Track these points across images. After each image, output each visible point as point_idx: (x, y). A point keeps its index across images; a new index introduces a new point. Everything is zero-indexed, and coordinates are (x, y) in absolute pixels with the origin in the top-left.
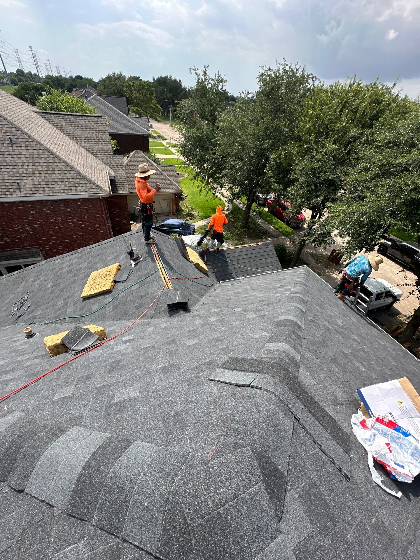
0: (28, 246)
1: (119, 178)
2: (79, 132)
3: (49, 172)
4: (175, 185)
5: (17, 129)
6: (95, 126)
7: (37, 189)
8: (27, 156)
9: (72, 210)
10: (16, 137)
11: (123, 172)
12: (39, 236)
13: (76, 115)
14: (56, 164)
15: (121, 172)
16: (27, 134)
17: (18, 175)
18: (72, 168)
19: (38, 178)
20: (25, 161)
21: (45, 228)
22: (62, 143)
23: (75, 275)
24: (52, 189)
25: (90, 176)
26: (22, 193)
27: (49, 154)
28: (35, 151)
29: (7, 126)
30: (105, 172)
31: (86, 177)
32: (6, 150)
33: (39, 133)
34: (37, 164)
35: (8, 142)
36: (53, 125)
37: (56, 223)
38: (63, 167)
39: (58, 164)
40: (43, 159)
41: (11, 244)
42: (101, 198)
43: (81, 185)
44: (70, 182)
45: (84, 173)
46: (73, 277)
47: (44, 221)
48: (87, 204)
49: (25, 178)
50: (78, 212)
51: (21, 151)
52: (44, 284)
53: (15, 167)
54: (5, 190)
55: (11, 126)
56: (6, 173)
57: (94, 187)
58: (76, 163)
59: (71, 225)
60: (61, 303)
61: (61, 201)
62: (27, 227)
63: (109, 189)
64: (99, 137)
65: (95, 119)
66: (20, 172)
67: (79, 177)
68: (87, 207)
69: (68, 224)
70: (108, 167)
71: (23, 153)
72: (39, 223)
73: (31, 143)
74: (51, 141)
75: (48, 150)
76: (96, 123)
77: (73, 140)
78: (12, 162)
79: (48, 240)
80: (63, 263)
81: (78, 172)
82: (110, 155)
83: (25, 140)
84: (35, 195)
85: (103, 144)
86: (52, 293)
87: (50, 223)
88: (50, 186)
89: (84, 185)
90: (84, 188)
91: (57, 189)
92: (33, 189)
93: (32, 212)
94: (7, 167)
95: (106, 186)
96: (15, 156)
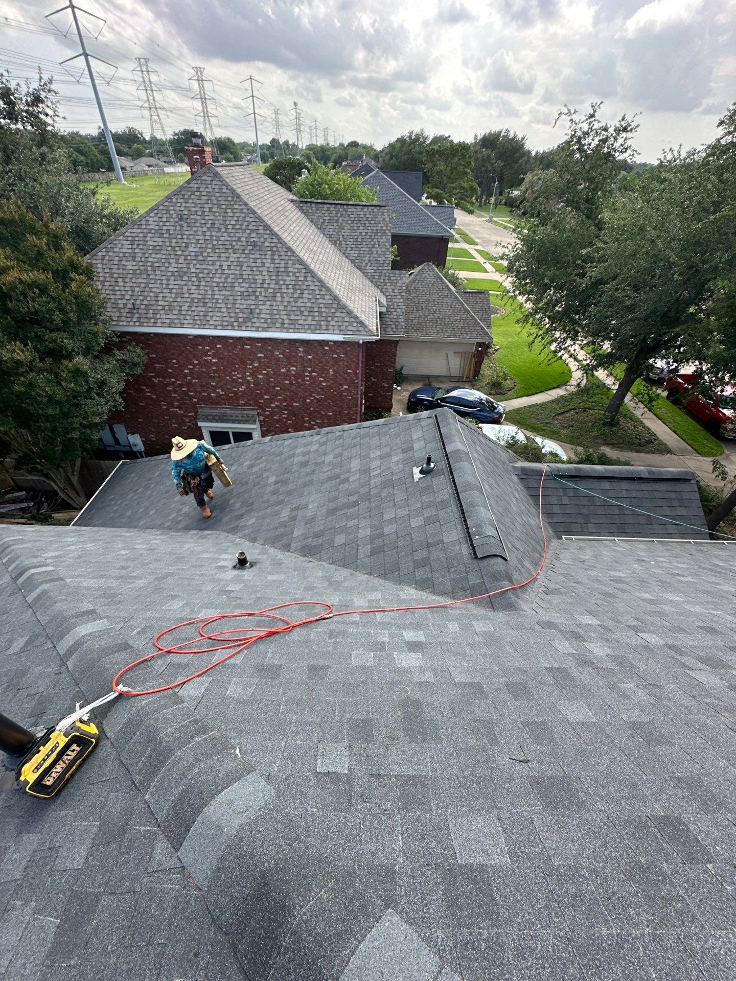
0: (244, 405)
1: (393, 310)
2: (346, 232)
3: (296, 295)
4: (482, 328)
5: (267, 227)
6: (372, 222)
7: (274, 321)
8: (271, 269)
9: (313, 358)
10: (262, 240)
11: (401, 300)
12: (261, 392)
13: (348, 205)
14: (306, 283)
15: (398, 301)
16: (277, 235)
17: (253, 298)
18: (328, 290)
19: (279, 303)
20: (267, 277)
21: (271, 382)
22: (320, 250)
23: (313, 472)
24: (294, 322)
25: (352, 305)
26: (254, 325)
27: (300, 266)
28: (283, 262)
29: (253, 224)
30: (374, 299)
31: (346, 307)
32: (245, 260)
33: (293, 234)
34: (281, 282)
35: (250, 248)
36: (311, 221)
37: (288, 375)
38: (317, 288)
39: (310, 283)
40: (291, 274)
41: (223, 399)
42: (361, 342)
43: (336, 319)
44: (320, 313)
45: (344, 300)
46: (308, 474)
47: (273, 370)
48: (338, 351)
49: (261, 303)
50: (321, 362)
51: (264, 261)
52: (265, 475)
53: (253, 285)
54: (233, 320)
55: (259, 224)
56: (239, 293)
57: (355, 324)
58: (335, 283)
59: (308, 381)
60: (285, 514)
61: (302, 342)
62: (249, 376)
63: (377, 329)
64: (375, 240)
65: (375, 210)
66: (257, 294)
67: (335, 306)
68: (336, 356)
69: (304, 380)
70: (379, 291)
71: (267, 265)
72: (266, 372)
73: (280, 249)
74: (306, 247)
75: (300, 261)
76: (376, 217)
77: (335, 244)
78: (251, 277)
79: (271, 400)
80: (296, 447)
81: (336, 298)
82: (385, 271)
83: (272, 245)
84: (270, 329)
85: (379, 253)
86: (274, 493)
87: (280, 375)
88: (293, 317)
89: (341, 319)
90: (340, 324)
91: (301, 322)
92: (269, 321)
93: (259, 355)
94: (243, 285)
95: (372, 322)
96: (255, 269)
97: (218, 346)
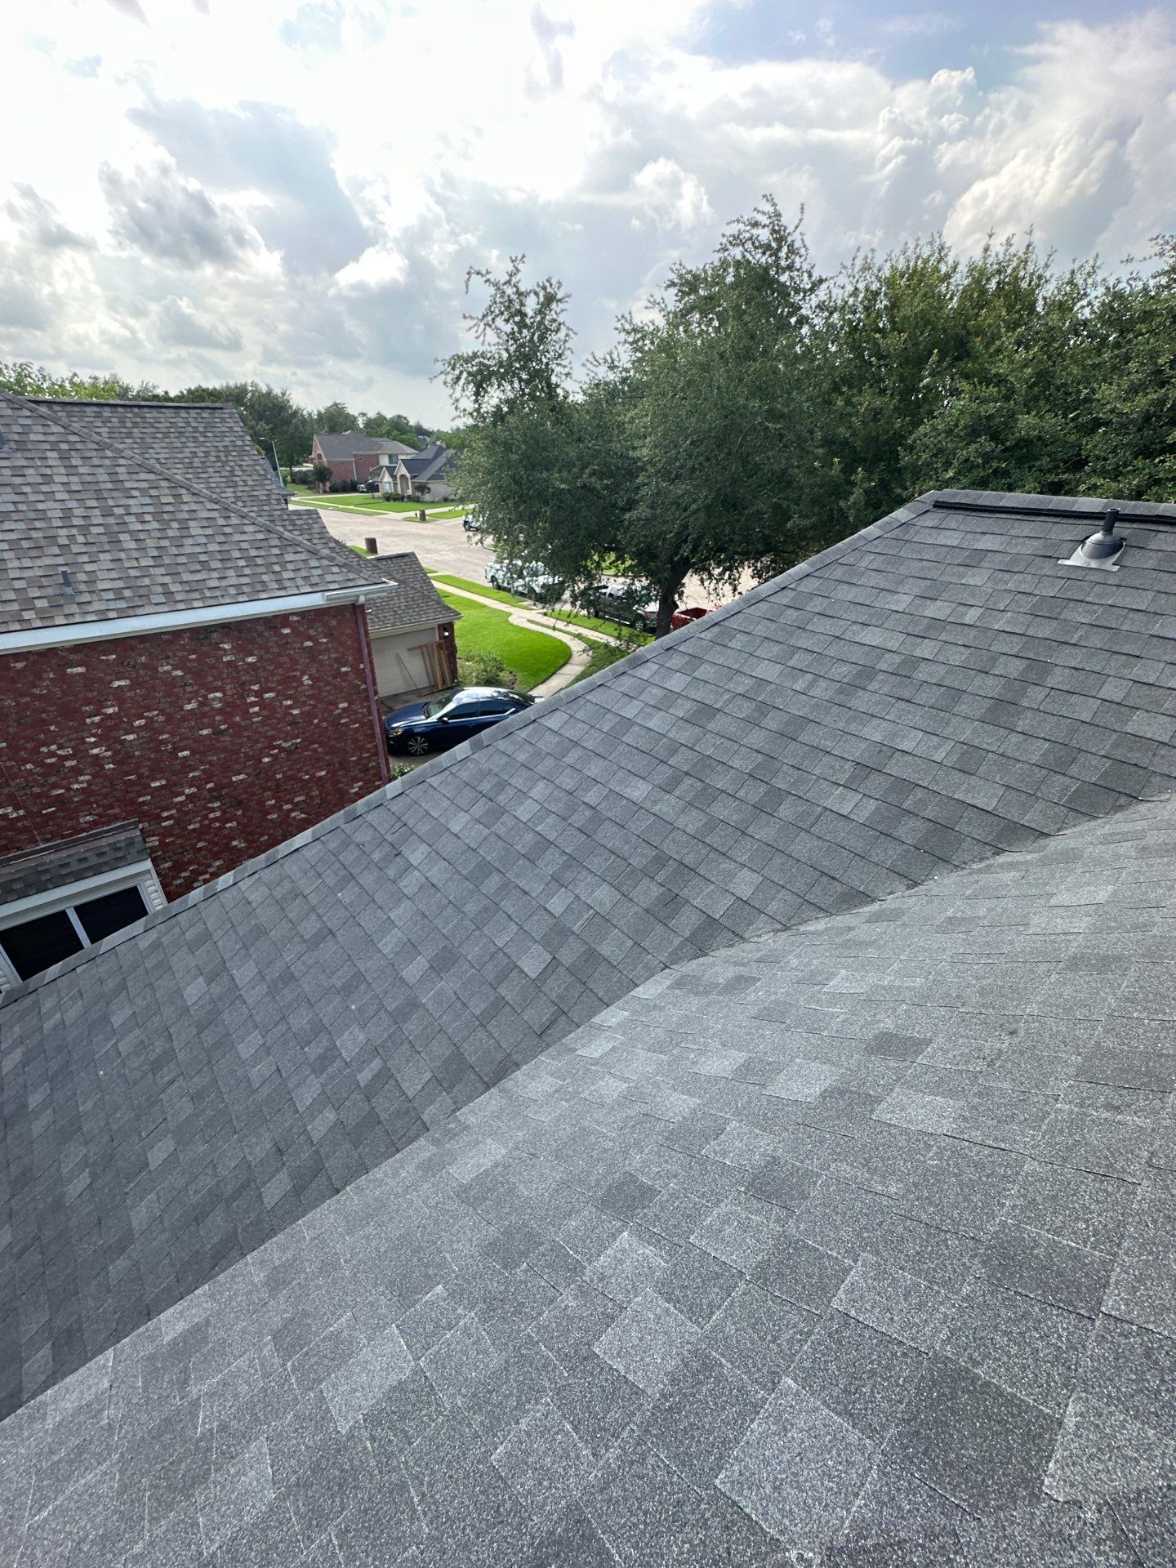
0: (94, 824)
3: (170, 533)
6: (209, 434)
8: (75, 487)
9: (260, 659)
10: (17, 429)
13: (140, 407)
14: (185, 508)
18: (243, 515)
21: (162, 742)
24: (195, 586)
26: (88, 608)
28: (100, 470)
31: (300, 542)
38: (215, 514)
39: (194, 507)
40: (135, 493)
41: (26, 830)
42: (361, 601)
43: (290, 566)
47: (162, 712)
48: (312, 632)
49: (85, 558)
50: (280, 665)
51: (48, 471)
53: (38, 524)
57: (336, 570)
59: (257, 714)
61: (228, 626)
65: (204, 415)
68: (309, 644)
69: (247, 715)
72: (143, 722)
75: (148, 467)
76: (211, 425)
78: (22, 507)
81: (269, 529)
83: (53, 438)
84: (140, 611)
85: (250, 483)
87: (184, 719)
88: (186, 577)
90: (303, 574)
91: (212, 584)
92: (127, 593)
93: (116, 684)
96: (26, 489)
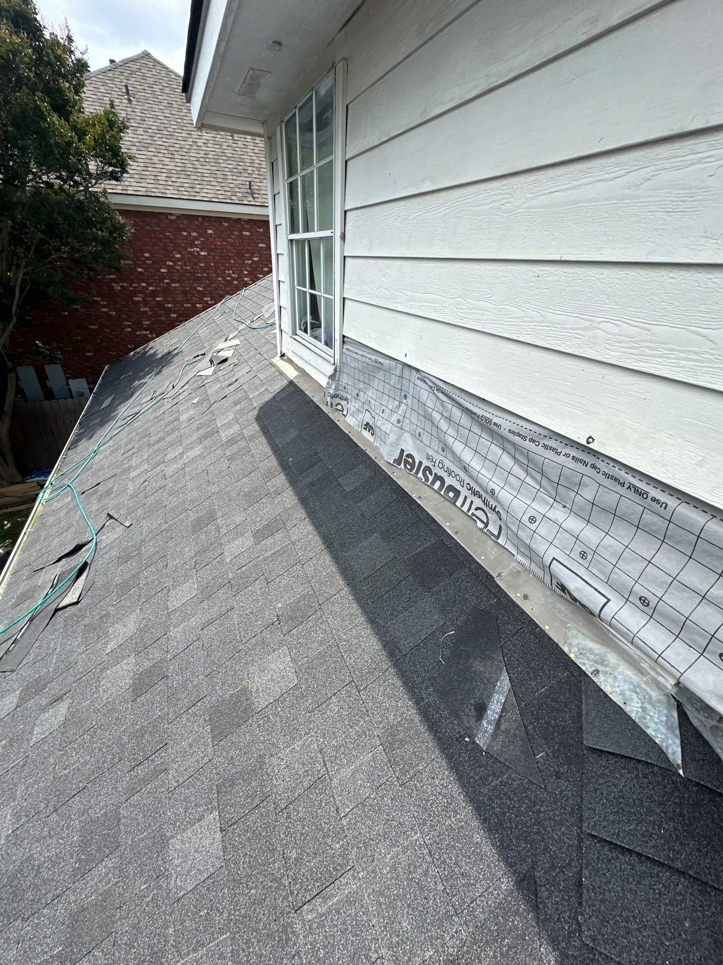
8: (256, 152)
17: (246, 175)
20: (254, 158)
26: (256, 200)
32: (223, 140)
49: (258, 180)
53: (241, 164)
54: (229, 194)
62: (247, 276)
66: (250, 172)
93: (261, 245)
94: (228, 162)
97: (210, 232)
